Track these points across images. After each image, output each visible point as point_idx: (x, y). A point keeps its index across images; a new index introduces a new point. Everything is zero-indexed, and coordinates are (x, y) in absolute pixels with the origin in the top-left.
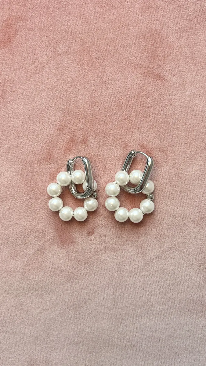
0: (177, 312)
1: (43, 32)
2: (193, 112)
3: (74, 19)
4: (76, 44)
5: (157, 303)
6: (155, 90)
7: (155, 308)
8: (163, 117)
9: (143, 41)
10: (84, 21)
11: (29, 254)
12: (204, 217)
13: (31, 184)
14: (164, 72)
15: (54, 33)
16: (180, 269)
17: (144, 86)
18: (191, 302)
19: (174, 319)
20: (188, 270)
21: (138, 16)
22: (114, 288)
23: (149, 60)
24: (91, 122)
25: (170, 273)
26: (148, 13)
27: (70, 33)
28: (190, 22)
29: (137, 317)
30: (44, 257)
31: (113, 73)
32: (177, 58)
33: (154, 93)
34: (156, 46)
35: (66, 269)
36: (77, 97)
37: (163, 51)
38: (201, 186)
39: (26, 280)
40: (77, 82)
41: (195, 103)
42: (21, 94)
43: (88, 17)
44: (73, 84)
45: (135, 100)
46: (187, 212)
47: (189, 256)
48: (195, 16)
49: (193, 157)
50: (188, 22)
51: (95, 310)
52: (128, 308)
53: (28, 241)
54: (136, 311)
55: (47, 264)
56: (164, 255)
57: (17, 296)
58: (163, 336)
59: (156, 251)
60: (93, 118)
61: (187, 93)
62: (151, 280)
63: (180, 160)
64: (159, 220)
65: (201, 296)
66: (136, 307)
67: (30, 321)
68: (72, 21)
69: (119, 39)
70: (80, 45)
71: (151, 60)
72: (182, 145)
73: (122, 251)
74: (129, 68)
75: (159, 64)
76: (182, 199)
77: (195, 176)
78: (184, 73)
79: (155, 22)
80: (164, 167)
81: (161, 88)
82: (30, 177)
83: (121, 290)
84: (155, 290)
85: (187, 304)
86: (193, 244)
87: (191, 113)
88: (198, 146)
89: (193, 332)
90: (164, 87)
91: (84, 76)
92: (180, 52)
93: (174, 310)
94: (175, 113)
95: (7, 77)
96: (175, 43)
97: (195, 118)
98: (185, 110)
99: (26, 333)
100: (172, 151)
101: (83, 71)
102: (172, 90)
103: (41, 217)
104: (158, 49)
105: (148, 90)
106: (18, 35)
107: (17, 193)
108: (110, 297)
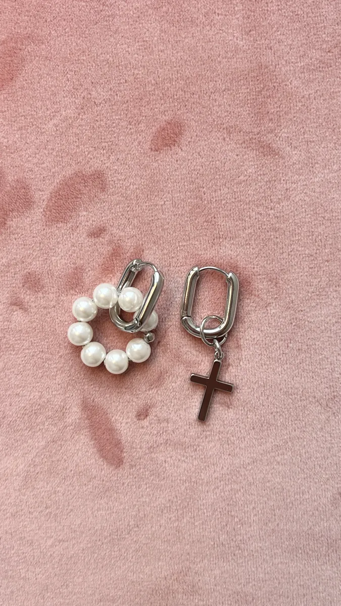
0: (285, 553)
1: (69, 63)
2: (326, 214)
3: (123, 42)
4: (127, 86)
5: (252, 537)
6: (261, 173)
7: (247, 545)
8: (274, 220)
9: (244, 85)
10: (142, 46)
11: (37, 447)
12: (338, 395)
13: (43, 328)
14: (279, 142)
15: (88, 66)
16: (292, 483)
17: (243, 166)
18: (310, 538)
19: (280, 565)
20: (306, 485)
21: (237, 40)
22: (179, 510)
23: (253, 119)
24: (149, 224)
25: (274, 488)
26: (254, 35)
27: (117, 67)
28: (327, 53)
29: (216, 559)
30: (62, 453)
31: (189, 140)
32: (301, 117)
33: (259, 178)
34: (266, 94)
35: (99, 475)
36: (126, 180)
37: (278, 103)
38: (335, 341)
39: (30, 489)
40: (126, 153)
41: (329, 197)
42: (30, 171)
43: (147, 39)
44: (121, 156)
45: (226, 190)
46: (309, 386)
47: (309, 460)
48: (337, 44)
49: (322, 291)
50: (323, 54)
51: (145, 545)
52: (201, 543)
53: (35, 424)
54: (215, 549)
55: (67, 464)
56: (266, 458)
57: (16, 516)
58: (259, 591)
59: (252, 451)
60: (153, 218)
61: (317, 179)
62: (242, 499)
63: (301, 295)
64: (261, 398)
65: (328, 529)
66: (216, 543)
67: (36, 558)
68: (120, 45)
69: (201, 80)
70: (134, 89)
71: (256, 119)
72: (305, 269)
73: (195, 447)
74: (218, 132)
75: (269, 127)
76: (300, 364)
77: (326, 325)
78: (313, 144)
79: (265, 51)
80: (272, 308)
81: (271, 170)
82: (42, 316)
83: (190, 514)
84: (249, 516)
85: (302, 541)
86: (317, 441)
87: (323, 215)
88: (332, 273)
89: (310, 589)
90: (277, 167)
91: (139, 143)
92: (307, 107)
93: (280, 550)
94: (294, 213)
95: (6, 140)
96: (299, 91)
97: (329, 224)
98: (312, 209)
99: (29, 579)
100: (287, 280)
101: (138, 135)
102: (290, 174)
103: (59, 385)
104: (269, 100)
105: (248, 172)
106: (26, 68)
107: (19, 342)
108: (172, 525)
